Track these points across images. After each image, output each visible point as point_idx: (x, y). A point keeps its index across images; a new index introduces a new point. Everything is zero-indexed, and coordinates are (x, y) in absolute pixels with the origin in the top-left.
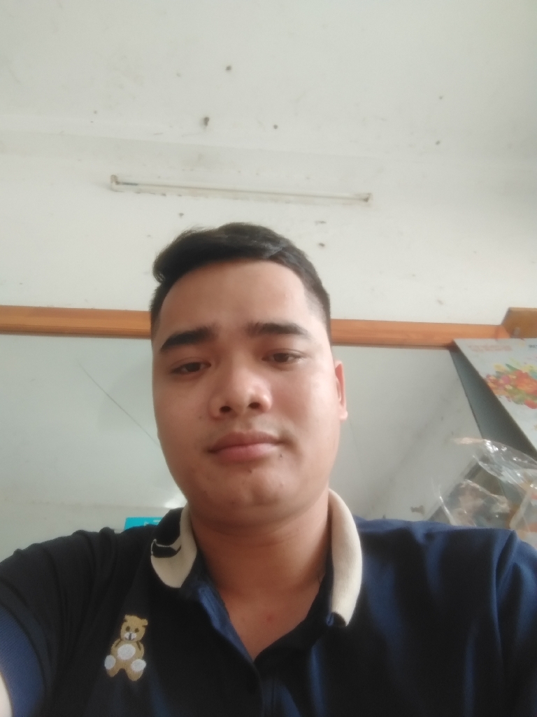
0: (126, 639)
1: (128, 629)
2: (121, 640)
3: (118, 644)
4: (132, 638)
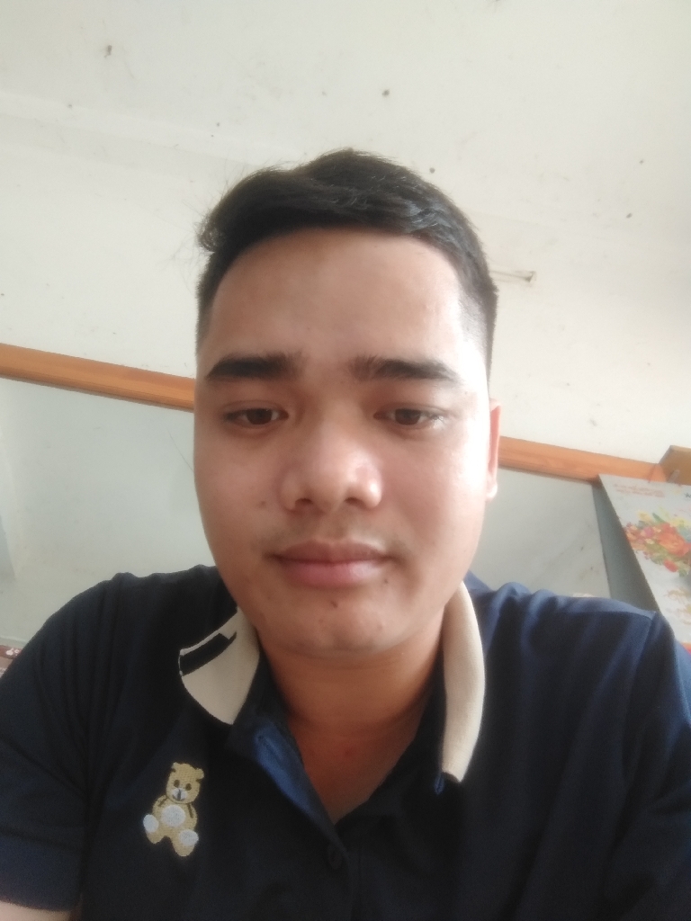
0: (174, 797)
1: (177, 784)
2: (167, 798)
3: (162, 803)
4: (182, 797)
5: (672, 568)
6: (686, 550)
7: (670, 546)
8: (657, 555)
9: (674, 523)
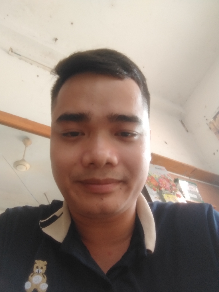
1: (37, 267)
2: (34, 273)
3: (32, 275)
5: (155, 190)
6: (158, 185)
7: (153, 183)
8: (151, 186)
9: (154, 176)
